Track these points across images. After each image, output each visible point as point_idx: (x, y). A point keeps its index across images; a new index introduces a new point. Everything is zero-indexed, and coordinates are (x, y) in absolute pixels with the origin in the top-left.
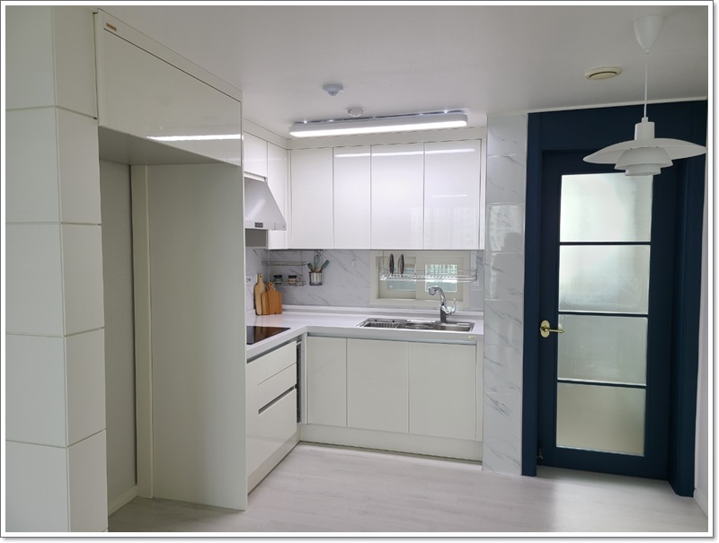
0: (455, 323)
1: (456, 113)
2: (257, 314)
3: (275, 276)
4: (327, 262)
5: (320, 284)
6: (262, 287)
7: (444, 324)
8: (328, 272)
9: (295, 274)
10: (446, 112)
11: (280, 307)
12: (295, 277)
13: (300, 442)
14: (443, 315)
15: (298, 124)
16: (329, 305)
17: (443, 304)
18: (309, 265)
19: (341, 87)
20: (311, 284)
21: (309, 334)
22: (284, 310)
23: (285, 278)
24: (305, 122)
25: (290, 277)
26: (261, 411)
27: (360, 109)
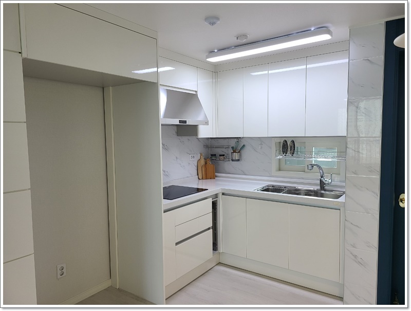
0: (332, 191)
1: (322, 29)
2: (199, 179)
3: (212, 155)
4: (244, 146)
5: (238, 160)
6: (203, 162)
7: (323, 192)
8: (244, 152)
9: (223, 154)
10: (312, 29)
11: (214, 174)
12: (224, 155)
13: (220, 264)
14: (322, 184)
15: (212, 53)
16: (245, 175)
17: (322, 177)
18: (233, 148)
19: (218, 19)
20: (233, 160)
21: (223, 194)
22: (216, 176)
23: (217, 155)
24: (216, 51)
25: (220, 155)
26: (177, 244)
27: (245, 36)
